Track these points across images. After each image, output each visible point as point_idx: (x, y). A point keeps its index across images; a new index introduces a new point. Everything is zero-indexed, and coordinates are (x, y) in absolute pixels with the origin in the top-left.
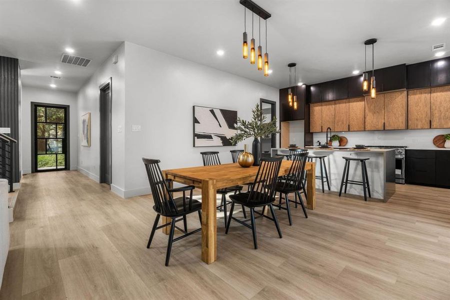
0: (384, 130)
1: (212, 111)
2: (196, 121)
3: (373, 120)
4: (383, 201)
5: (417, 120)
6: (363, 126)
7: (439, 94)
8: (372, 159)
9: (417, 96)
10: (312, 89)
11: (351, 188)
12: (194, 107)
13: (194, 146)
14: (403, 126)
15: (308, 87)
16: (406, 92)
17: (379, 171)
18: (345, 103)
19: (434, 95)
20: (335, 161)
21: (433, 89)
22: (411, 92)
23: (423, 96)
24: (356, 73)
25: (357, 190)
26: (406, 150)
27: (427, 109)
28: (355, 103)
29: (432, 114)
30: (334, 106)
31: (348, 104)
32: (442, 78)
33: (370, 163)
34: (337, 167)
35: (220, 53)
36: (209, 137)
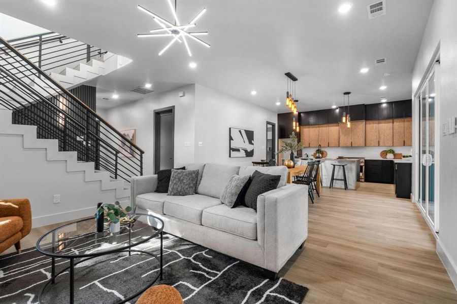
0: (351, 147)
1: (240, 131)
2: (231, 139)
3: (344, 140)
4: (355, 190)
5: (371, 140)
6: (338, 144)
7: (383, 124)
8: (349, 165)
9: (371, 125)
10: (302, 114)
11: (335, 183)
12: (230, 129)
13: (230, 157)
14: (363, 144)
15: (299, 113)
16: (364, 122)
17: (352, 172)
18: (326, 127)
19: (381, 125)
20: (325, 167)
21: (380, 121)
22: (367, 122)
23: (375, 125)
24: (334, 107)
25: (339, 184)
26: (365, 160)
27: (377, 134)
28: (332, 128)
29: (379, 137)
30: (318, 129)
31: (328, 128)
32: (385, 113)
33: (347, 167)
34: (327, 171)
35: (254, 93)
36: (238, 150)
